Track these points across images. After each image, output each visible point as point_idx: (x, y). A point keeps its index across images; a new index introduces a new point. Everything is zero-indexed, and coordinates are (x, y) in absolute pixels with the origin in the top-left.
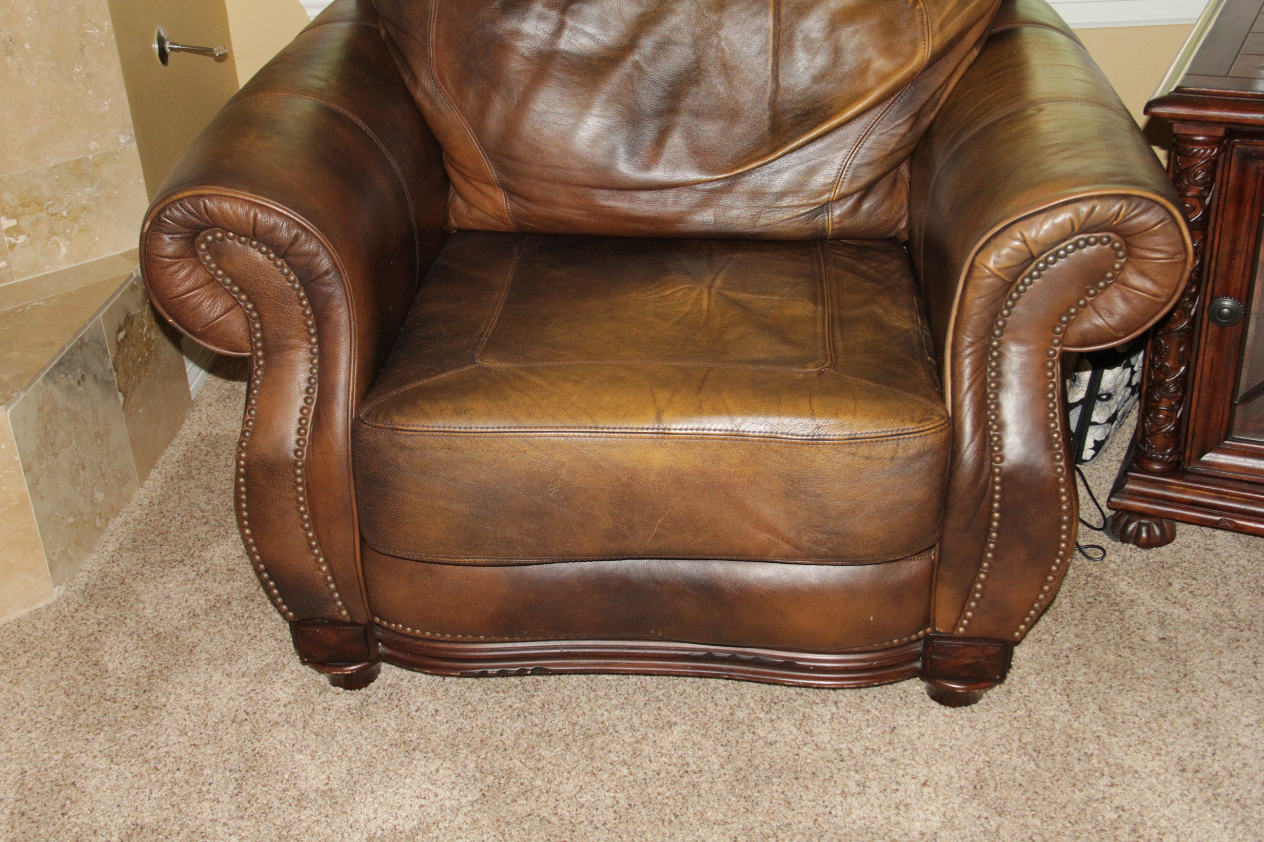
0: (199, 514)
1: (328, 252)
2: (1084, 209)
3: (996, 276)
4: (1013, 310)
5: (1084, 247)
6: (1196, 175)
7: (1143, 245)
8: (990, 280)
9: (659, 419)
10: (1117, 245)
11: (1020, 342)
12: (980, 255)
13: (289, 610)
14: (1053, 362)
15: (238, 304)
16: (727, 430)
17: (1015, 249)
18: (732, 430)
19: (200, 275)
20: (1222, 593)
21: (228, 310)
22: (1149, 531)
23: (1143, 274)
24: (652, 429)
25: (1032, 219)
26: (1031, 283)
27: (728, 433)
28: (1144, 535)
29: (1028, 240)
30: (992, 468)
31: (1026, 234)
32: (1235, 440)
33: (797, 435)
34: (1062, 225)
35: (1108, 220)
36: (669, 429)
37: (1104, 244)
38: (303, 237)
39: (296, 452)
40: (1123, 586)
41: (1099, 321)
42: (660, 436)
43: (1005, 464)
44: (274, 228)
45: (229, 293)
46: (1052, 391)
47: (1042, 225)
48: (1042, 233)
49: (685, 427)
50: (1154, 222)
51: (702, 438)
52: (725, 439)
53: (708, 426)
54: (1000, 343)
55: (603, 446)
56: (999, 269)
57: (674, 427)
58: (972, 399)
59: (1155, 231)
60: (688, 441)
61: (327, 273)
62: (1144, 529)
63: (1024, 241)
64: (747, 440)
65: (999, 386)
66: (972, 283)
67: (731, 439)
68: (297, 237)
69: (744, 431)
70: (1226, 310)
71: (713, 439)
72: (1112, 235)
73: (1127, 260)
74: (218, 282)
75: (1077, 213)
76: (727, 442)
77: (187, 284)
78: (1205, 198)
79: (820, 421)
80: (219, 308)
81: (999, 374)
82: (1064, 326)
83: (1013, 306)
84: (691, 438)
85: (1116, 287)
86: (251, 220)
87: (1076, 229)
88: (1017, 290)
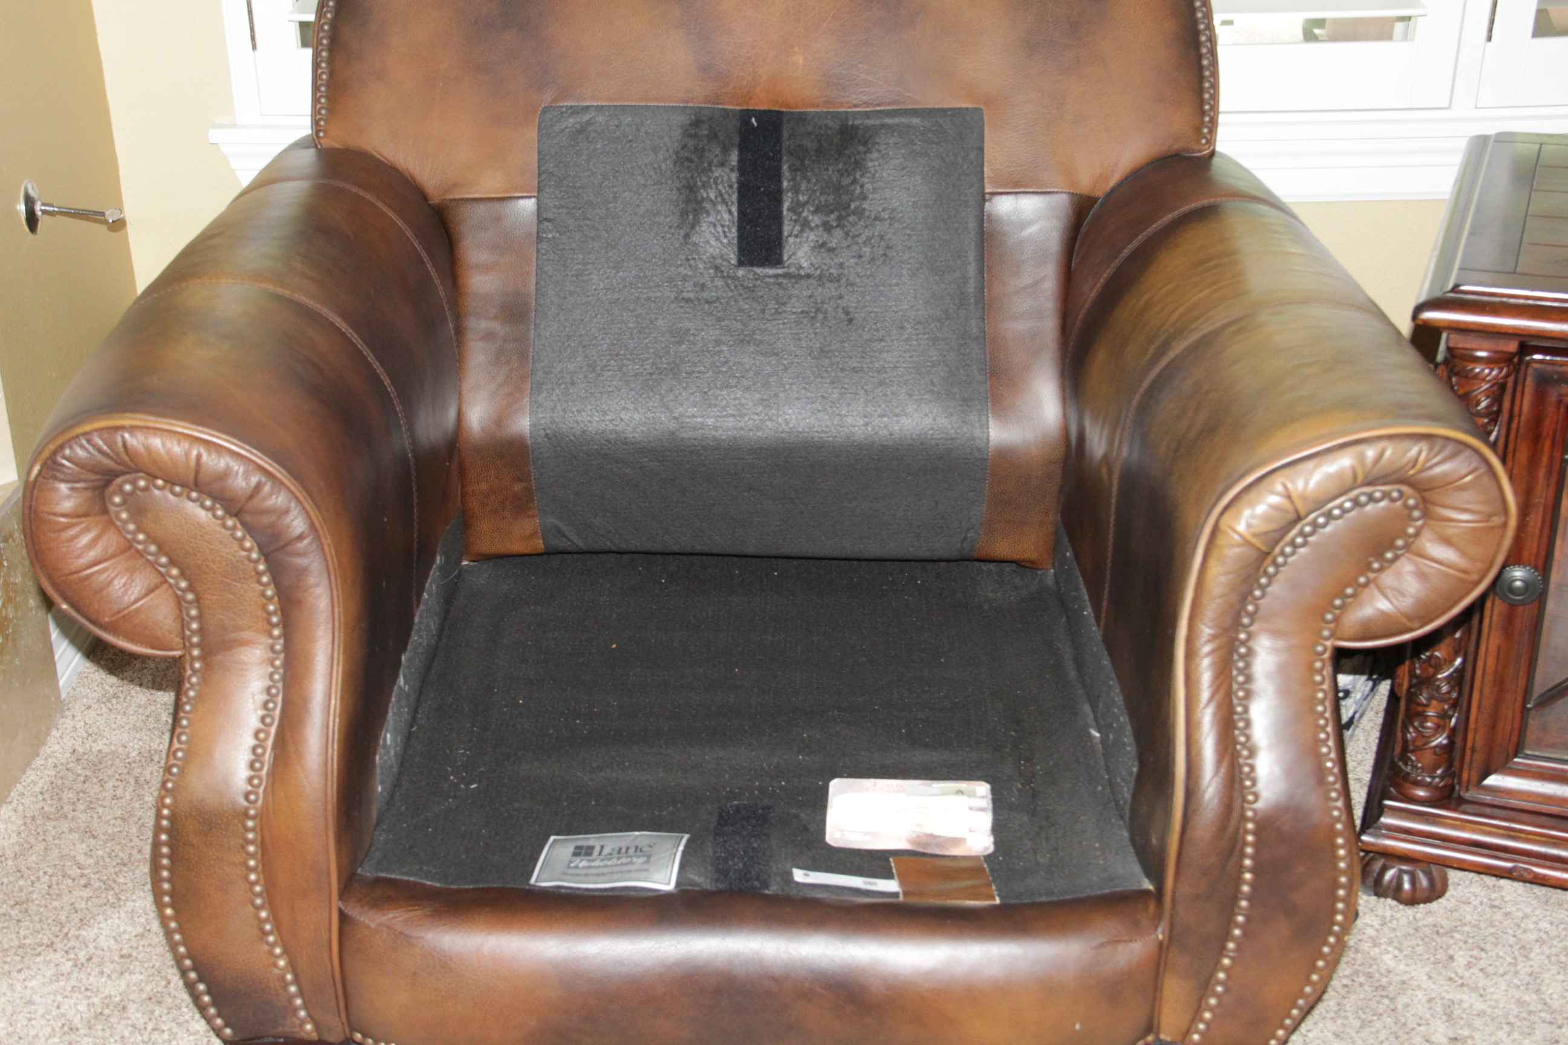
0: (75, 872)
1: (304, 508)
2: (1370, 453)
3: (1250, 544)
4: (1269, 590)
5: (1366, 504)
6: (1478, 403)
7: (1448, 501)
8: (1238, 550)
10: (1411, 502)
11: (1275, 633)
12: (1227, 515)
13: (227, 1025)
14: (1323, 661)
15: (166, 581)
17: (1275, 507)
19: (111, 541)
20: (1524, 971)
21: (151, 591)
22: (1413, 881)
23: (1447, 541)
25: (1300, 467)
26: (1293, 553)
28: (1407, 886)
29: (1294, 496)
30: (1243, 810)
31: (1290, 486)
32: (1527, 757)
34: (1339, 475)
35: (1403, 468)
37: (1393, 500)
38: (267, 488)
39: (247, 796)
40: (1388, 960)
41: (1384, 605)
43: (1259, 805)
44: (225, 474)
45: (153, 565)
46: (1320, 702)
47: (1312, 472)
48: (1312, 484)
50: (1463, 472)
54: (1250, 636)
56: (1255, 535)
58: (1215, 715)
59: (1466, 484)
61: (300, 537)
62: (1406, 878)
63: (1289, 497)
65: (1248, 695)
66: (1215, 553)
68: (258, 487)
70: (1518, 584)
72: (1405, 489)
73: (1424, 524)
74: (137, 551)
75: (1361, 458)
77: (92, 554)
78: (1490, 433)
80: (136, 590)
81: (1249, 679)
82: (1337, 612)
83: (1269, 584)
85: (1410, 560)
86: (193, 464)
87: (1360, 479)
88: (1274, 563)
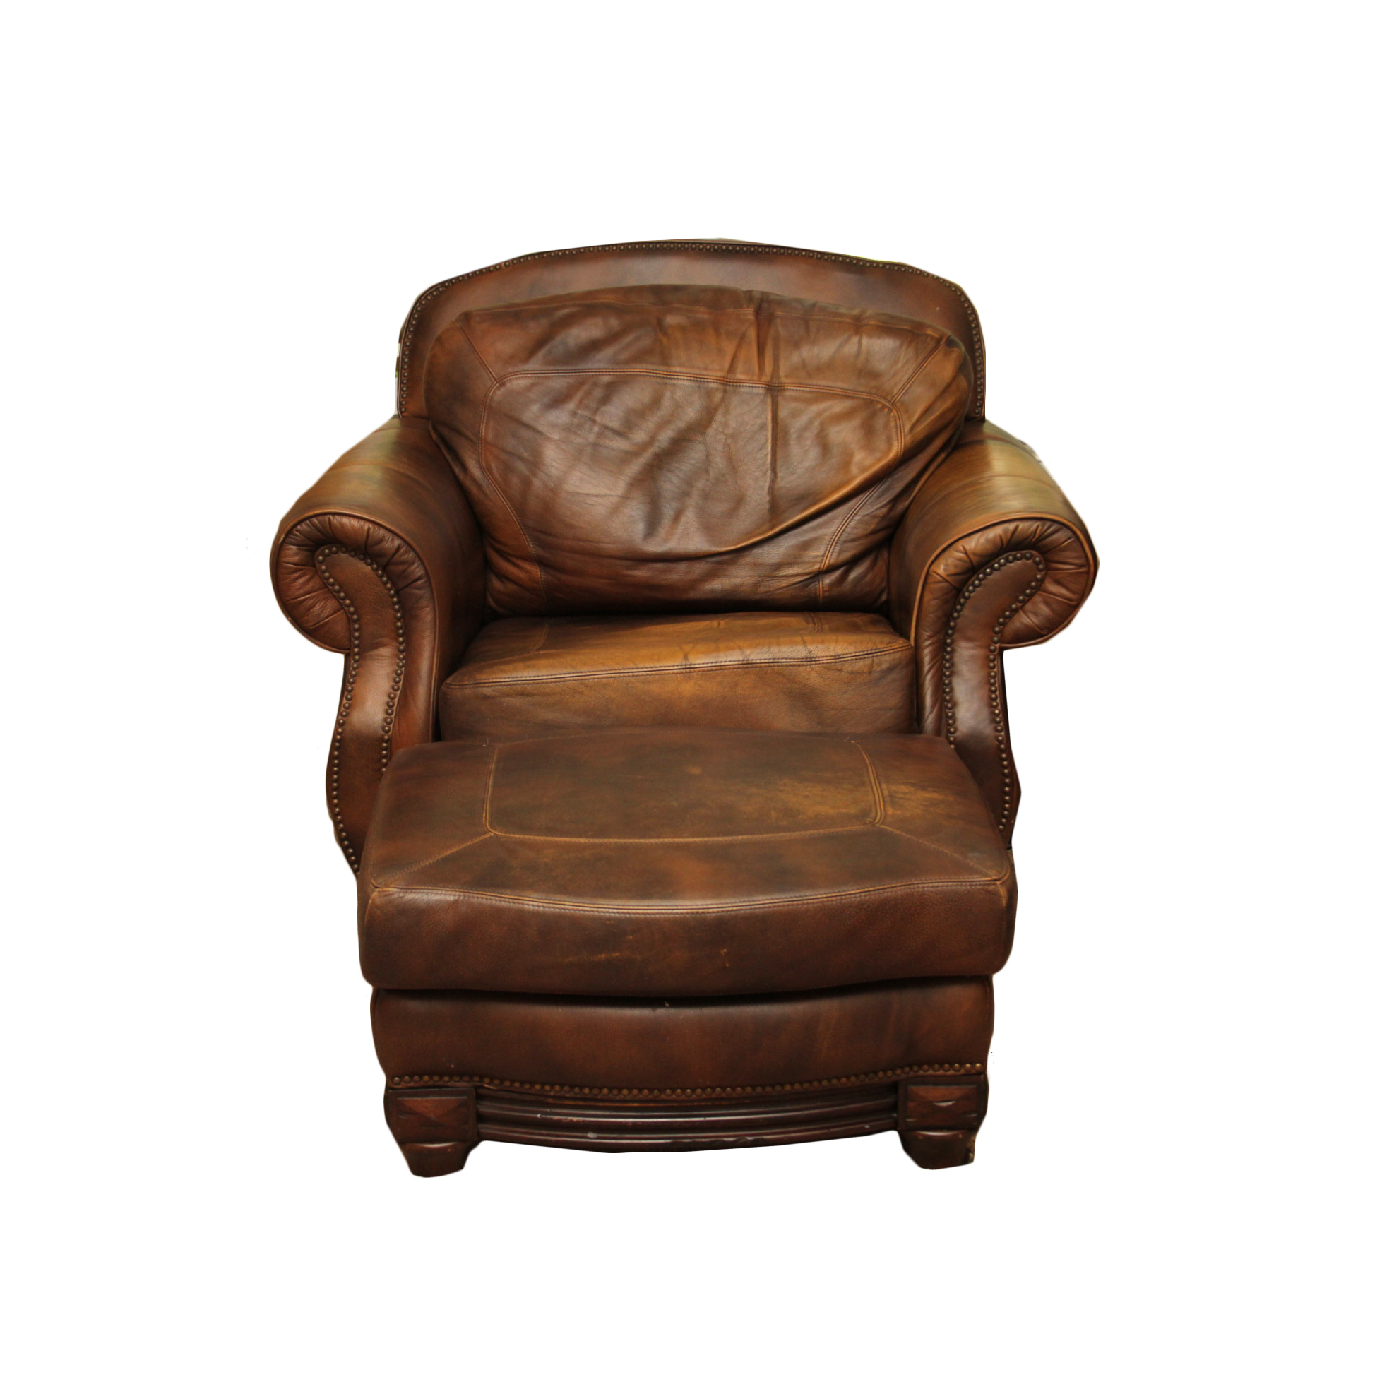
1: (422, 561)
2: (1010, 530)
3: (946, 581)
4: (961, 613)
5: (1013, 562)
7: (1056, 558)
8: (940, 586)
9: (686, 657)
10: (1037, 559)
11: (968, 639)
12: (933, 566)
15: (343, 607)
16: (739, 661)
17: (959, 559)
18: (743, 660)
19: (316, 582)
21: (335, 612)
23: (1058, 582)
24: (681, 665)
25: (972, 537)
26: (974, 591)
27: (740, 662)
29: (968, 551)
33: (794, 659)
34: (992, 539)
35: (1028, 537)
36: (694, 664)
37: (1028, 559)
38: (402, 549)
39: (383, 728)
41: (1027, 621)
42: (688, 670)
44: (381, 542)
45: (337, 599)
46: (994, 677)
47: (978, 542)
49: (707, 661)
50: (1064, 539)
51: (721, 669)
52: (738, 668)
53: (724, 659)
54: (953, 642)
55: (644, 683)
56: (948, 576)
57: (698, 662)
59: (1065, 547)
60: (707, 672)
61: (418, 579)
63: (966, 553)
64: (756, 667)
65: (952, 674)
66: (927, 588)
67: (743, 668)
68: (398, 549)
69: (752, 660)
71: (730, 669)
72: (1034, 552)
73: (1046, 574)
74: (329, 590)
75: (1005, 531)
76: (741, 670)
77: (301, 591)
79: (811, 647)
80: (327, 612)
81: (952, 665)
82: (1001, 627)
83: (962, 610)
84: (712, 670)
85: (1040, 595)
86: (365, 533)
87: (1006, 545)
88: (964, 597)
